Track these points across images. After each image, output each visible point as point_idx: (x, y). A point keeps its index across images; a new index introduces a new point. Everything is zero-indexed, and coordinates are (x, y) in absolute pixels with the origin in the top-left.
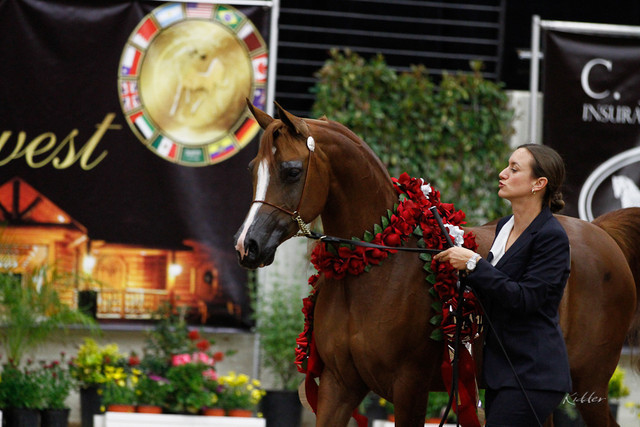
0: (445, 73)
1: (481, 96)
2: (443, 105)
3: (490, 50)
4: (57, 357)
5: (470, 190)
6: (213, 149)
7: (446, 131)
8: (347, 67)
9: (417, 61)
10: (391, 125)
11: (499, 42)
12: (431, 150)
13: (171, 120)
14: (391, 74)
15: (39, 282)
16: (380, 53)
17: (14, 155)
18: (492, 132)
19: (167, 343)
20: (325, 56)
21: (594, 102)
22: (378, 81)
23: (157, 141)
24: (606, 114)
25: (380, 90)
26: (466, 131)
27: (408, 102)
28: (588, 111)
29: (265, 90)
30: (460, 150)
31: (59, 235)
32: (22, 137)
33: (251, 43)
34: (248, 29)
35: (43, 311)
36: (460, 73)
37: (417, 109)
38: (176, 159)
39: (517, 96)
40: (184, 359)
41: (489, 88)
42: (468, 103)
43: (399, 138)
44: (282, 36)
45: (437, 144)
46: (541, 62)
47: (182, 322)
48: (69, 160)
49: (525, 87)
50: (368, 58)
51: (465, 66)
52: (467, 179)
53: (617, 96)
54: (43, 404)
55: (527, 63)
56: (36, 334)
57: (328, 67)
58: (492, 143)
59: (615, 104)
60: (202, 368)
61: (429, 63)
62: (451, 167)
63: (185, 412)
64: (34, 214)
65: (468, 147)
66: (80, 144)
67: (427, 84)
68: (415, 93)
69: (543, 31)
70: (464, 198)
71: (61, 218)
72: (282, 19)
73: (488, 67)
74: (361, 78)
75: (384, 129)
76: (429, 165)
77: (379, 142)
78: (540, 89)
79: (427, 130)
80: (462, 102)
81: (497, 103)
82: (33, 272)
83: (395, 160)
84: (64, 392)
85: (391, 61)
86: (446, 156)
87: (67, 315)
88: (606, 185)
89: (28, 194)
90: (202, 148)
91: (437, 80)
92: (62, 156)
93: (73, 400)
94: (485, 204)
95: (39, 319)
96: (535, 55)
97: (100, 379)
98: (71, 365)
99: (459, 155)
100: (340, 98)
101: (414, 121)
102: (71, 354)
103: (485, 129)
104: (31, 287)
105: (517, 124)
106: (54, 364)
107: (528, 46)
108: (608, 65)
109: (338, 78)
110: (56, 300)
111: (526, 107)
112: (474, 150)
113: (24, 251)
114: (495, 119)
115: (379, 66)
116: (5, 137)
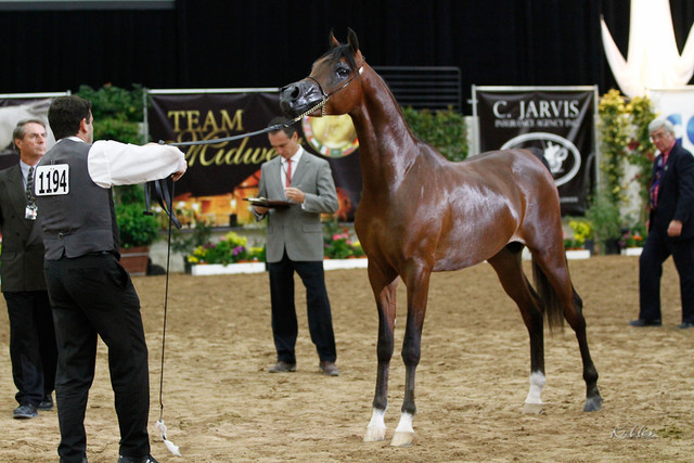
0: (438, 111)
1: (453, 120)
2: (437, 124)
3: (456, 101)
6: (344, 150)
7: (440, 136)
9: (426, 107)
11: (459, 97)
13: (326, 139)
14: (415, 113)
16: (410, 105)
18: (459, 134)
19: (331, 231)
21: (501, 119)
22: (411, 116)
23: (320, 148)
24: (505, 124)
25: (411, 121)
26: (448, 135)
27: (423, 124)
28: (498, 123)
36: (445, 111)
37: (427, 127)
38: (329, 155)
39: (468, 119)
40: (338, 237)
41: (456, 116)
42: (448, 123)
45: (436, 141)
46: (478, 105)
47: (336, 222)
49: (470, 114)
51: (446, 108)
52: (450, 154)
53: (509, 116)
55: (471, 106)
58: (459, 138)
59: (509, 119)
60: (344, 240)
61: (431, 108)
63: (340, 257)
65: (449, 140)
67: (430, 117)
68: (426, 121)
69: (478, 93)
73: (455, 108)
78: (478, 114)
79: (432, 135)
80: (445, 123)
81: (459, 122)
85: (415, 108)
86: (441, 146)
90: (339, 150)
91: (434, 114)
96: (474, 101)
99: (446, 145)
101: (426, 132)
103: (456, 133)
105: (469, 131)
107: (470, 97)
108: (505, 103)
111: (472, 123)
112: (452, 142)
114: (460, 129)
115: (410, 110)
116: (258, 151)
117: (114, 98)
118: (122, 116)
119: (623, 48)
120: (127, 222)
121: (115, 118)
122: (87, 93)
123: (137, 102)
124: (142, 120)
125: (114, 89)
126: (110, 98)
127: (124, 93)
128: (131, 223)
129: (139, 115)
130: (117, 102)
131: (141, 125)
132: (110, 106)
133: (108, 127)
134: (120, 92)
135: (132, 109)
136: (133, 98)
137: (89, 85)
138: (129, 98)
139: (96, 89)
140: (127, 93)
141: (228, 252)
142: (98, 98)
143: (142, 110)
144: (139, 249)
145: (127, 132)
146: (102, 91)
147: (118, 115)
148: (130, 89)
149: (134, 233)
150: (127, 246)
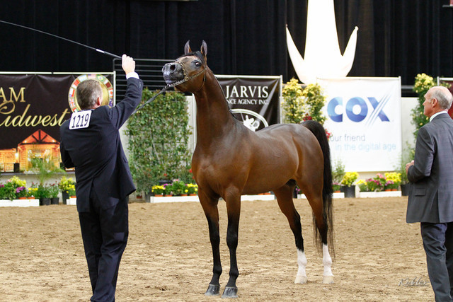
0: (167, 92)
1: (177, 98)
4: (55, 183)
5: (176, 126)
7: (167, 109)
9: (157, 88)
10: (151, 108)
12: (163, 115)
14: (150, 92)
15: (48, 160)
17: (38, 123)
18: (181, 109)
22: (146, 95)
25: (147, 98)
26: (174, 109)
27: (156, 101)
29: (113, 99)
30: (172, 114)
31: (53, 146)
32: (41, 117)
33: (108, 85)
34: (107, 81)
35: (50, 169)
37: (159, 103)
39: (188, 98)
41: (179, 95)
42: (174, 100)
43: (154, 112)
44: (117, 83)
45: (165, 113)
48: (55, 123)
52: (175, 123)
54: (51, 197)
56: (47, 175)
58: (181, 111)
62: (169, 119)
64: (46, 140)
65: (174, 113)
66: (58, 118)
67: (161, 95)
68: (158, 98)
70: (174, 129)
71: (54, 141)
72: (117, 78)
75: (149, 109)
76: (163, 119)
77: (148, 113)
79: (162, 109)
80: (172, 100)
81: (182, 99)
82: (46, 157)
83: (153, 118)
84: (57, 192)
85: (150, 89)
86: (168, 116)
87: (57, 170)
89: (43, 134)
91: (164, 94)
92: (53, 122)
93: (60, 195)
94: (181, 130)
95: (49, 171)
97: (68, 188)
98: (59, 185)
99: (172, 116)
101: (158, 106)
102: (58, 181)
103: (179, 107)
104: (45, 161)
105: (189, 106)
106: (54, 185)
110: (53, 166)
111: (191, 101)
112: (176, 114)
113: (43, 151)
114: (182, 104)
115: (147, 90)
116: (36, 117)
119: (301, 49)
141: (13, 190)
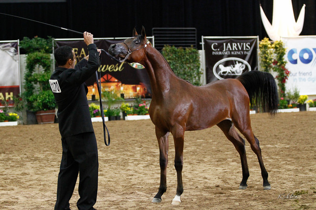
0: (186, 48)
1: (193, 52)
2: (186, 54)
3: (194, 43)
4: (117, 106)
5: (193, 69)
7: (187, 59)
8: (167, 48)
9: (180, 46)
10: (177, 58)
11: (196, 41)
12: (184, 62)
14: (176, 49)
15: (113, 93)
16: (174, 45)
17: (106, 69)
18: (196, 58)
19: (138, 102)
20: (163, 46)
21: (215, 51)
22: (174, 50)
23: (133, 65)
24: (217, 53)
25: (174, 52)
26: (191, 58)
27: (179, 54)
28: (213, 53)
30: (190, 62)
31: (116, 84)
32: (108, 66)
35: (114, 98)
36: (189, 48)
37: (181, 55)
38: (137, 68)
39: (200, 51)
40: (141, 105)
41: (195, 50)
42: (191, 53)
43: (178, 60)
44: (155, 43)
45: (186, 61)
46: (204, 45)
47: (140, 98)
48: (117, 70)
49: (201, 49)
50: (172, 46)
51: (190, 46)
52: (192, 67)
53: (219, 50)
54: (116, 115)
55: (201, 45)
56: (113, 102)
57: (164, 48)
58: (196, 60)
59: (219, 51)
60: (144, 106)
61: (183, 46)
62: (188, 65)
63: (142, 115)
64: (111, 80)
65: (191, 61)
66: (119, 66)
67: (183, 50)
68: (181, 52)
69: (204, 39)
70: (192, 71)
71: (116, 80)
72: (155, 40)
73: (194, 46)
74: (170, 50)
75: (176, 59)
76: (184, 65)
77: (175, 61)
78: (204, 49)
79: (184, 59)
80: (190, 53)
81: (196, 53)
82: (112, 91)
83: (178, 65)
84: (119, 113)
85: (176, 46)
86: (187, 63)
87: (119, 99)
88: (218, 66)
89: (110, 76)
91: (185, 49)
92: (115, 69)
93: (121, 114)
94: (196, 72)
95: (114, 99)
96: (203, 43)
97: (126, 110)
98: (120, 108)
99: (190, 63)
100: (166, 54)
101: (181, 57)
102: (120, 105)
103: (194, 57)
104: (111, 93)
105: (200, 56)
106: (117, 108)
107: (201, 42)
108: (217, 44)
109: (166, 50)
110: (116, 96)
111: (202, 53)
112: (193, 62)
113: (110, 87)
114: (196, 56)
115: (174, 47)
116: (104, 66)
117: (39, 43)
118: (43, 51)
119: (270, 19)
120: (45, 99)
121: (40, 51)
122: (27, 40)
123: (49, 44)
124: (52, 53)
125: (39, 38)
126: (37, 42)
127: (43, 40)
128: (47, 99)
129: (50, 50)
130: (40, 44)
131: (51, 55)
132: (37, 46)
133: (37, 55)
134: (42, 40)
135: (47, 48)
136: (48, 43)
137: (28, 37)
138: (46, 42)
139: (31, 39)
140: (45, 40)
141: (91, 112)
142: (31, 42)
143: (52, 48)
144: (51, 111)
145: (45, 58)
146: (33, 40)
147: (41, 50)
148: (46, 38)
149: (49, 104)
150: (45, 110)
